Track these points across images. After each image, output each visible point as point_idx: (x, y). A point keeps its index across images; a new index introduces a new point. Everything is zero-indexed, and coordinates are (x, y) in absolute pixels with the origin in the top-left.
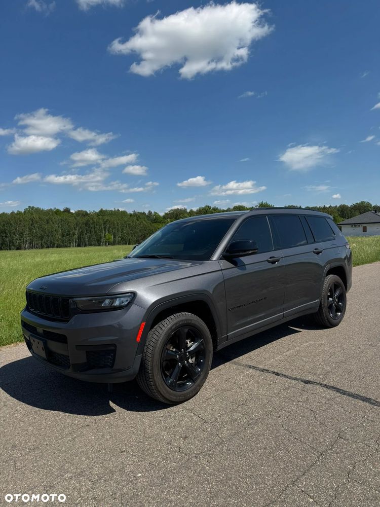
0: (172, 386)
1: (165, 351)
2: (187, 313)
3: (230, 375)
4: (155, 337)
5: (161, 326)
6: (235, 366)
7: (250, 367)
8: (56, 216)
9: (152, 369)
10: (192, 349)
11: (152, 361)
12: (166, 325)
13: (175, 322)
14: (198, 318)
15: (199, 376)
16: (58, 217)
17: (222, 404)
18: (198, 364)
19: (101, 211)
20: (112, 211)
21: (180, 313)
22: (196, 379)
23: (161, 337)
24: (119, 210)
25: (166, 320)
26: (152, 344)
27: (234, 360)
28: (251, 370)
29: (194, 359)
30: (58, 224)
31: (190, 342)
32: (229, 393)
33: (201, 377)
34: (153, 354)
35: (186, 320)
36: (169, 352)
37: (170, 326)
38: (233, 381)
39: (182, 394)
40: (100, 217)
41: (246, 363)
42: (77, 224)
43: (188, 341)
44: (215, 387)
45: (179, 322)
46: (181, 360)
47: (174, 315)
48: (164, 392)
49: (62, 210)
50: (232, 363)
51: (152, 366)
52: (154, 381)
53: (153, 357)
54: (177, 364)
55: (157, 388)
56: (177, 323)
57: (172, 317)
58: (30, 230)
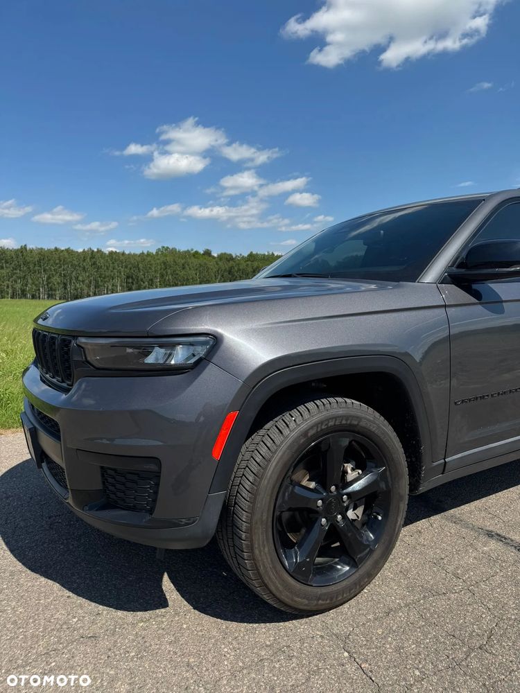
0: (301, 573)
1: (287, 487)
2: (348, 400)
3: (443, 550)
4: (264, 450)
5: (281, 425)
6: (453, 528)
7: (490, 534)
8: (193, 260)
9: (249, 531)
10: (357, 486)
11: (252, 512)
12: (292, 425)
13: (315, 419)
14: (377, 415)
15: (371, 551)
16: (195, 261)
17: (425, 635)
18: (369, 522)
19: (251, 255)
20: (264, 255)
21: (331, 400)
22: (362, 560)
23: (279, 454)
24: (273, 254)
25: (294, 412)
26: (255, 468)
27: (452, 511)
28: (493, 544)
29: (360, 511)
30: (196, 269)
31: (353, 470)
32: (442, 603)
33: (376, 555)
34: (254, 494)
35: (347, 417)
36: (297, 489)
37: (304, 426)
38: (451, 568)
39: (325, 594)
40: (249, 263)
41: (480, 523)
42: (218, 271)
43: (349, 467)
44: (406, 577)
45: (328, 420)
46: (328, 511)
47: (318, 402)
48: (277, 588)
49: (202, 252)
50: (447, 519)
51: (250, 522)
52: (253, 558)
53: (253, 502)
54: (317, 520)
55: (259, 576)
56: (321, 423)
57: (310, 405)
58: (162, 276)
